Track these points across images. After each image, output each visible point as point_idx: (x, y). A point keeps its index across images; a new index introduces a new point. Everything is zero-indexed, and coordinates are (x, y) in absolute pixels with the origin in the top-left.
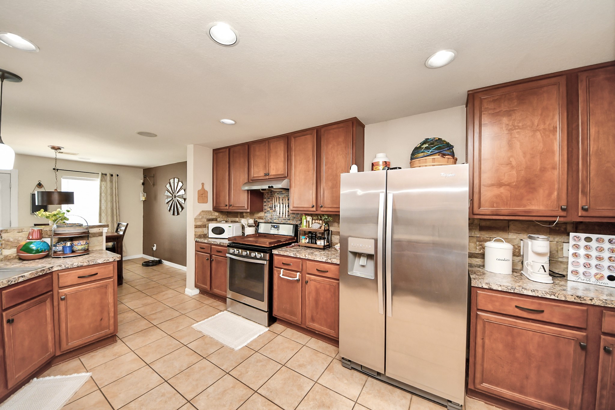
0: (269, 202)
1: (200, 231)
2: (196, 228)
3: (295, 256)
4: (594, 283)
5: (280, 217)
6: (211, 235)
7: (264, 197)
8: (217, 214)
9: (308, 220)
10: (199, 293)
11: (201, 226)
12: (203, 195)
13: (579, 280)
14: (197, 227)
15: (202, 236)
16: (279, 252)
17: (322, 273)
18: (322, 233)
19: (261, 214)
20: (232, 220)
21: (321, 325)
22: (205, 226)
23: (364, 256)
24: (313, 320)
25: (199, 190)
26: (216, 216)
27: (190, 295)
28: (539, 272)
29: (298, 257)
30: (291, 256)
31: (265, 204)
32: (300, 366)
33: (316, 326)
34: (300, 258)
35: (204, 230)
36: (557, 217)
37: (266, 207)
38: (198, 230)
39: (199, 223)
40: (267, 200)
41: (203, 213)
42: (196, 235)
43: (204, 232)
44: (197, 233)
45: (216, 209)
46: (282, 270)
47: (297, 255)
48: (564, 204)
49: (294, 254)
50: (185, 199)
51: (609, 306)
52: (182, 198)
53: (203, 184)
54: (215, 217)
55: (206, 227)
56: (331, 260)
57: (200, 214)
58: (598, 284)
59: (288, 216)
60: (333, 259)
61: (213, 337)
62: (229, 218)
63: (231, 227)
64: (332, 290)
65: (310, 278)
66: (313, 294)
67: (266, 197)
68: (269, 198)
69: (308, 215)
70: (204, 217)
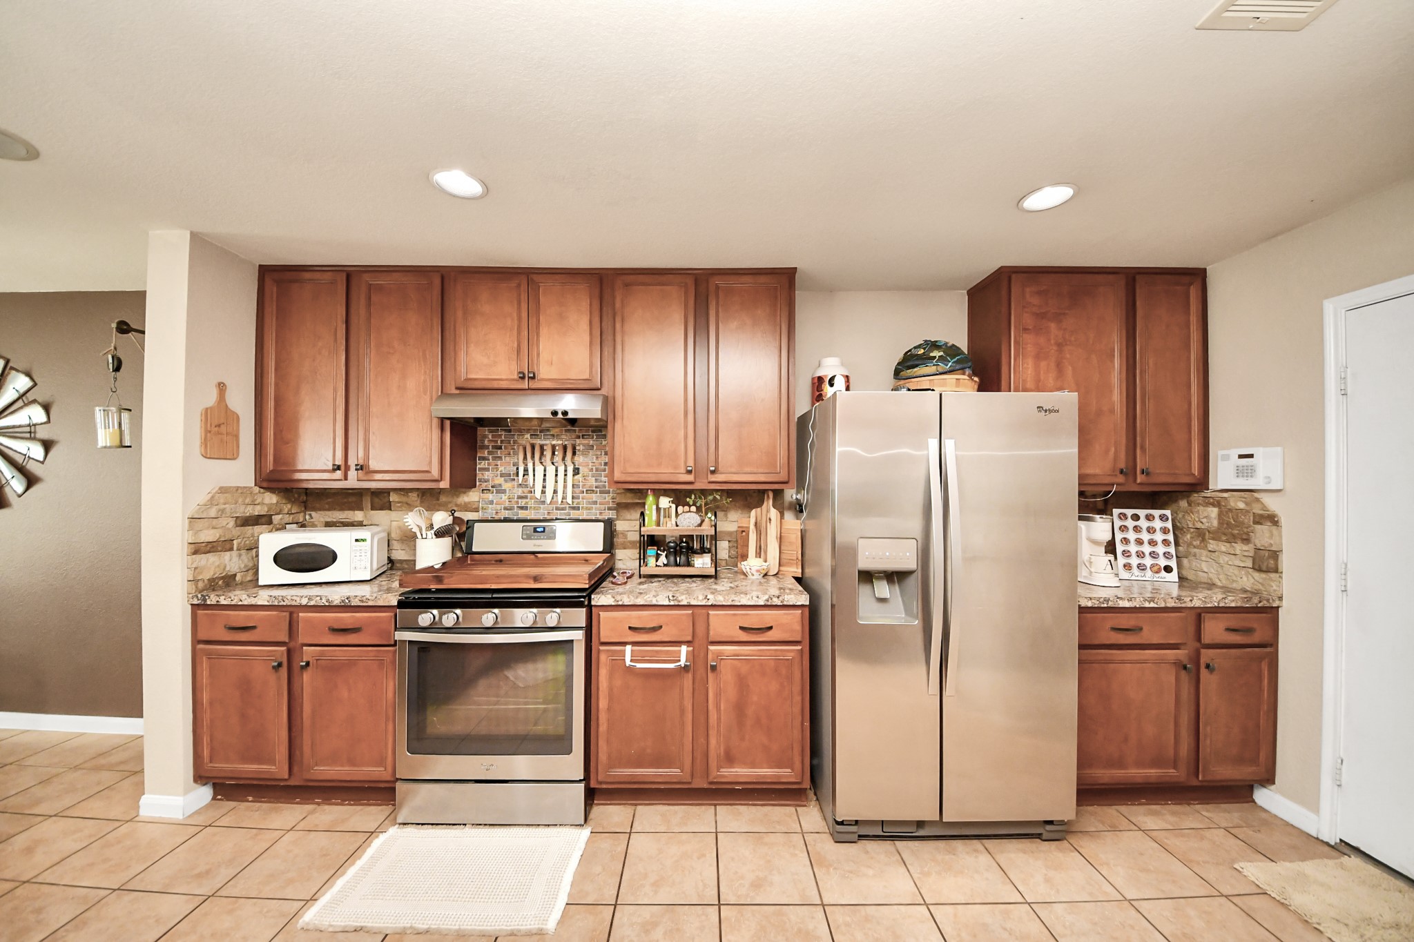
0: (500, 458)
1: (213, 564)
2: (195, 552)
3: (672, 603)
4: (1149, 579)
5: (543, 502)
6: (270, 573)
7: (479, 444)
8: (271, 499)
9: (661, 505)
10: (214, 798)
11: (213, 547)
12: (223, 428)
13: (1133, 578)
14: (198, 549)
15: (220, 583)
16: (618, 598)
17: (757, 634)
18: (711, 536)
19: (472, 496)
20: (329, 520)
21: (753, 765)
22: (228, 546)
23: (879, 578)
24: (730, 759)
25: (207, 409)
26: (267, 504)
27: (178, 816)
28: (1105, 572)
29: (684, 603)
30: (661, 603)
31: (481, 465)
32: (757, 885)
33: (740, 772)
34: (689, 606)
35: (227, 562)
36: (1114, 485)
37: (487, 475)
38: (202, 560)
39: (208, 536)
40: (489, 453)
41: (221, 498)
42: (198, 580)
43: (228, 569)
44: (201, 573)
45: (269, 481)
46: (628, 648)
47: (680, 598)
48: (1122, 465)
49: (671, 598)
50: (47, 445)
51: (1209, 605)
52: (30, 439)
53: (222, 387)
54: (266, 509)
55: (231, 549)
56: (781, 598)
57: (212, 502)
58: (1155, 579)
59: (573, 498)
60: (786, 596)
61: (433, 927)
62: (313, 514)
63: (363, 540)
64: (784, 671)
65: (719, 654)
66: (731, 692)
67: (486, 443)
68: (500, 448)
69: (666, 493)
70: (228, 510)
